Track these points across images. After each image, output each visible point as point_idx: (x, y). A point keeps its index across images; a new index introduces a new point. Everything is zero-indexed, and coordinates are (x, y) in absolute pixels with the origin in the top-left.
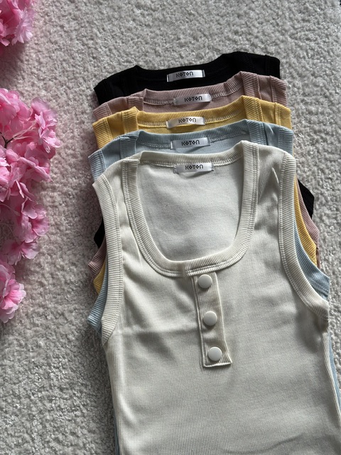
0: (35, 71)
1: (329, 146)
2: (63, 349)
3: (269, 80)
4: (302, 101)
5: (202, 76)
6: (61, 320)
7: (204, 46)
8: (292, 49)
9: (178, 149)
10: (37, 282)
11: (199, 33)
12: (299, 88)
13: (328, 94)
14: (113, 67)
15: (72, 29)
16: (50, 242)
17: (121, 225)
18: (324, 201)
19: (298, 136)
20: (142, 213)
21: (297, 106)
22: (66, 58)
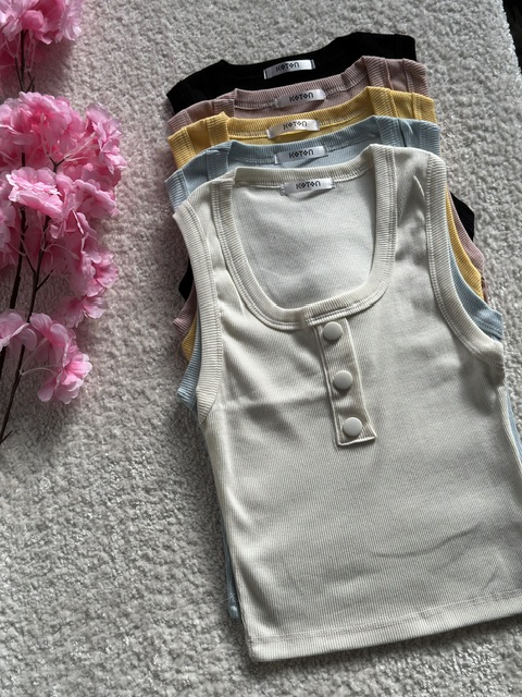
0: (86, 78)
1: (490, 146)
2: (145, 438)
3: (402, 65)
4: (449, 90)
5: (310, 68)
6: (141, 401)
7: (312, 30)
8: (430, 25)
9: (284, 164)
10: (106, 352)
11: (304, 13)
12: (443, 74)
13: (483, 78)
14: (191, 66)
15: (133, 21)
16: (121, 299)
17: (214, 267)
18: (488, 219)
19: (447, 136)
20: (242, 250)
21: (442, 98)
22: (127, 59)
